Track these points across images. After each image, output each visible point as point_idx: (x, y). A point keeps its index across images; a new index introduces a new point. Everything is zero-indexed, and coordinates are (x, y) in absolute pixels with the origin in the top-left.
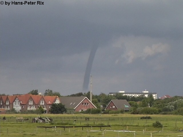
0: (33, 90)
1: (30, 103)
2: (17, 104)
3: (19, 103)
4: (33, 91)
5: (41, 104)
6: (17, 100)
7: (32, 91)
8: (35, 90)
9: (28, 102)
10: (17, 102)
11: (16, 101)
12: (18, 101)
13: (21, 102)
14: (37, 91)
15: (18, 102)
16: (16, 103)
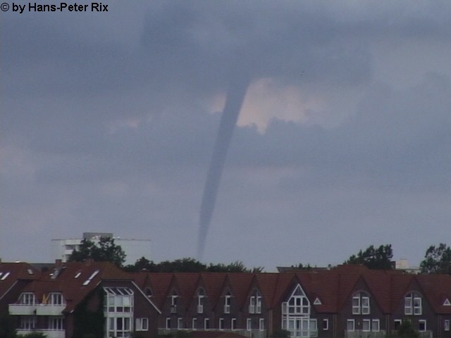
0: (371, 248)
1: (356, 309)
2: (299, 310)
3: (309, 306)
4: (368, 251)
5: (409, 309)
6: (301, 294)
7: (364, 250)
8: (376, 247)
9: (348, 303)
10: (298, 300)
11: (296, 297)
12: (301, 297)
13: (317, 302)
14: (388, 248)
15: (305, 302)
16: (295, 306)
